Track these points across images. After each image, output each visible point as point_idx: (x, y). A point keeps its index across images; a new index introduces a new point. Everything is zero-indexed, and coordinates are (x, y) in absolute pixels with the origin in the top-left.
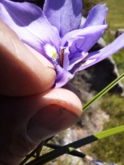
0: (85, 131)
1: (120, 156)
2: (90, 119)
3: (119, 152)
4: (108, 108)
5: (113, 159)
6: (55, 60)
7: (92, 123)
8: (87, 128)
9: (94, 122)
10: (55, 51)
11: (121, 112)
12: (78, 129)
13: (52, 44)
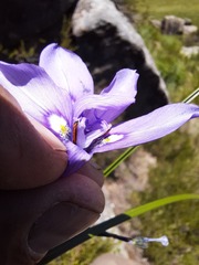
0: (121, 186)
1: (173, 215)
2: (127, 166)
3: (172, 210)
4: (154, 147)
5: (164, 221)
6: (64, 135)
7: (131, 172)
8: (123, 181)
9: (134, 171)
10: (65, 123)
11: (174, 151)
12: (110, 184)
13: (60, 114)
